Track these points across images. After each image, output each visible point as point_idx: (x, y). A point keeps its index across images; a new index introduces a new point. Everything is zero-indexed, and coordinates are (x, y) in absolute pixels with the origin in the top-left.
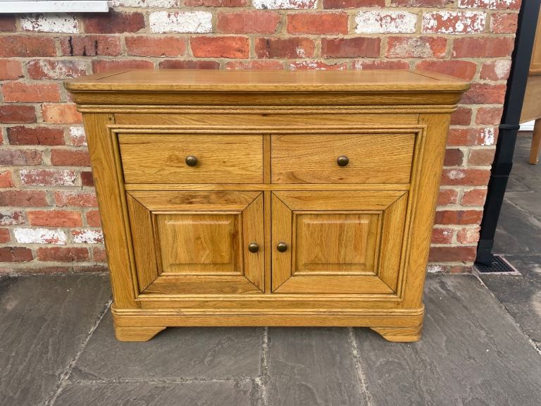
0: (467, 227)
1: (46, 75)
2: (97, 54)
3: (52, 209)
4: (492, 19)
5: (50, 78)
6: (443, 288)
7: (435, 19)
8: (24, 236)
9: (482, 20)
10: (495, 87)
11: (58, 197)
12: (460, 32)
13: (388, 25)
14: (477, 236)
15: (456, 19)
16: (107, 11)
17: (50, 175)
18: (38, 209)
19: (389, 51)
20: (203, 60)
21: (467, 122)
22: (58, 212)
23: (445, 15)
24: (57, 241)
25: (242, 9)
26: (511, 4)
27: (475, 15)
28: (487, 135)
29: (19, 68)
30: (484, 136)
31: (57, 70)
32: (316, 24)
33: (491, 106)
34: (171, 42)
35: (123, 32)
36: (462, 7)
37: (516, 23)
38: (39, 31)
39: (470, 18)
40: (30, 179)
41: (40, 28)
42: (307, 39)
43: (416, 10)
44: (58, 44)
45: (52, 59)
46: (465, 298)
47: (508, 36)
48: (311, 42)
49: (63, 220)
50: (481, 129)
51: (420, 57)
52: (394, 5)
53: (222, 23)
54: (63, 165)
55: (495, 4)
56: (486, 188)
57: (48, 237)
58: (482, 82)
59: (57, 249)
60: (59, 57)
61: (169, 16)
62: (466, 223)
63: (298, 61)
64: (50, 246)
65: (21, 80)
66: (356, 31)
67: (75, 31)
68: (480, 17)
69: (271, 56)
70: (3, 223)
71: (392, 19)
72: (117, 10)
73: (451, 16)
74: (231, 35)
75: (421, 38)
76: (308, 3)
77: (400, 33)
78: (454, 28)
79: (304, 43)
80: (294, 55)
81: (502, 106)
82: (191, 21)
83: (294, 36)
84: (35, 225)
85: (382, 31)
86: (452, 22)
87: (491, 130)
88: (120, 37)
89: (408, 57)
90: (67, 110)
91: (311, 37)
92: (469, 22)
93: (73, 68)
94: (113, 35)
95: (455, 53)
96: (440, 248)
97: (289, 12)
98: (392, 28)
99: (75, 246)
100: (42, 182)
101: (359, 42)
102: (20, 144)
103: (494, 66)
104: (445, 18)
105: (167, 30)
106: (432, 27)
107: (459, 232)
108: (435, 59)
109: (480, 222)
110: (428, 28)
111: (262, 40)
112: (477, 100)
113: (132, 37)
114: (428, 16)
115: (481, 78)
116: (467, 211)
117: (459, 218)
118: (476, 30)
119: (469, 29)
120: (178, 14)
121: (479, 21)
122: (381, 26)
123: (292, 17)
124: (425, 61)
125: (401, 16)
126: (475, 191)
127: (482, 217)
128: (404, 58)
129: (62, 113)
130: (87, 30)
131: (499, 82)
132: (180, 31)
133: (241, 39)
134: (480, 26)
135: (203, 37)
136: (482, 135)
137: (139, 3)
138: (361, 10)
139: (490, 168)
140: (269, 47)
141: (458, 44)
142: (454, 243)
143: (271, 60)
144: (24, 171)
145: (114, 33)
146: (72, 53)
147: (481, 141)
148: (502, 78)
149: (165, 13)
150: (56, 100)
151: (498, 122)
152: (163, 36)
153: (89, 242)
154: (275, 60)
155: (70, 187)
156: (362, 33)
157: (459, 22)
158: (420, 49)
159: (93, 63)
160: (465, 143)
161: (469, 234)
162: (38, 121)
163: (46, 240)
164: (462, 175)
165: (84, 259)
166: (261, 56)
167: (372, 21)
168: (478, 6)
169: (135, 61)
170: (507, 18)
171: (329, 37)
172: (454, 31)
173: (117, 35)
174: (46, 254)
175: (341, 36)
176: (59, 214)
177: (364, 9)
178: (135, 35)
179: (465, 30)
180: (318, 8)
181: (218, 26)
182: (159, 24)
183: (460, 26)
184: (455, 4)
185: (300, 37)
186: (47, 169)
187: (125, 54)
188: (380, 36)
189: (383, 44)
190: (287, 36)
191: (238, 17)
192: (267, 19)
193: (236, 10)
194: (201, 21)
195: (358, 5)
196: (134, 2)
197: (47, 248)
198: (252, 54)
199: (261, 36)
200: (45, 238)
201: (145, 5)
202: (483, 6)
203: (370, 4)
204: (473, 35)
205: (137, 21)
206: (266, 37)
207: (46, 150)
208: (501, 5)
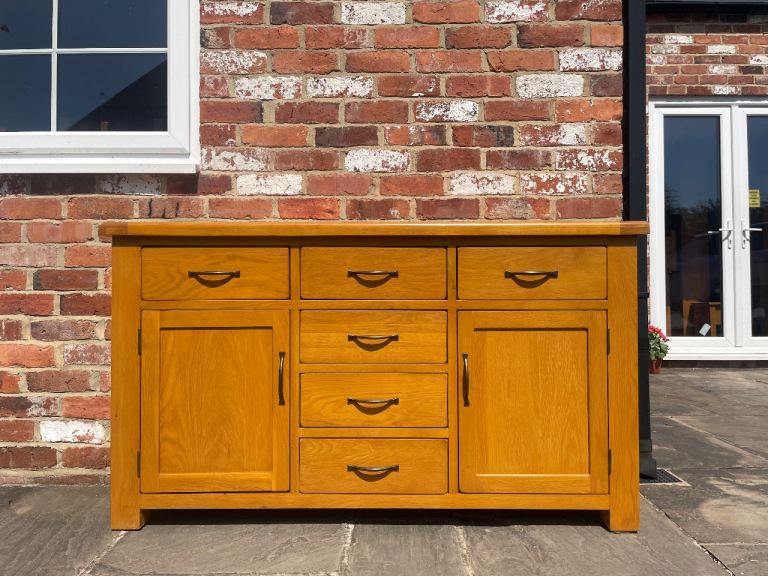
2: (176, 216)
3: (94, 394)
4: (594, 180)
7: (533, 181)
8: (53, 432)
9: (583, 182)
11: (104, 379)
12: (562, 193)
13: (485, 187)
15: (556, 180)
16: (194, 172)
17: (100, 350)
18: (77, 395)
19: (488, 211)
22: (101, 399)
23: (544, 176)
25: (333, 172)
26: (612, 165)
27: (576, 176)
29: (90, 230)
32: (409, 185)
34: (258, 204)
35: (208, 194)
36: (560, 169)
37: (620, 182)
38: (118, 194)
39: (570, 179)
40: (74, 358)
41: (120, 190)
42: (401, 201)
43: (513, 172)
44: (136, 206)
47: (614, 196)
48: (406, 203)
49: (104, 409)
51: (523, 218)
52: (489, 168)
53: (313, 185)
55: (594, 166)
57: (81, 433)
59: (89, 450)
60: (135, 218)
61: (258, 178)
64: (81, 446)
65: (89, 243)
66: (452, 192)
67: (157, 193)
68: (581, 179)
69: (363, 217)
70: (29, 414)
71: (489, 181)
72: (203, 173)
73: (550, 177)
74: (322, 197)
75: (522, 199)
76: (401, 167)
77: (498, 194)
78: (555, 189)
79: (399, 204)
80: (388, 216)
82: (281, 184)
83: (387, 198)
84: (69, 417)
85: (479, 192)
86: (554, 182)
88: (204, 200)
89: (510, 218)
91: (406, 198)
92: (570, 183)
94: (196, 197)
95: (560, 214)
97: (382, 175)
98: (489, 189)
100: (89, 360)
101: (456, 203)
102: (72, 314)
104: (544, 180)
105: (254, 192)
106: (532, 188)
110: (526, 190)
111: (354, 201)
113: (217, 199)
114: (526, 178)
118: (579, 191)
119: (571, 190)
120: (267, 176)
121: (580, 182)
122: (478, 187)
123: (385, 180)
125: (498, 178)
128: (505, 219)
132: (268, 193)
133: (332, 200)
134: (582, 187)
135: (291, 199)
137: (228, 167)
138: (456, 173)
140: (361, 208)
141: (561, 205)
144: (70, 346)
145: (198, 195)
146: (150, 215)
149: (254, 176)
152: (249, 198)
156: (459, 195)
157: (559, 184)
158: (522, 210)
162: (99, 288)
163: (78, 437)
166: (352, 217)
167: (469, 183)
168: (577, 168)
170: (611, 179)
171: (425, 198)
172: (556, 192)
173: (201, 197)
174: (75, 457)
175: (436, 197)
176: (100, 401)
177: (460, 171)
178: (220, 197)
179: (567, 191)
180: (411, 170)
181: (308, 189)
182: (246, 186)
183: (561, 188)
184: (553, 166)
185: (394, 198)
186: (97, 343)
187: (207, 216)
188: (478, 197)
189: (482, 204)
190: (380, 198)
191: (330, 180)
192: (360, 181)
193: (327, 173)
194: (291, 183)
195: (453, 169)
196: (223, 166)
197: (77, 449)
198: (344, 215)
199: (353, 198)
200: (77, 434)
201: (234, 168)
202: (582, 167)
203: (465, 168)
204: (577, 195)
205: (224, 183)
206: (358, 198)
207: (101, 322)
208: (601, 167)
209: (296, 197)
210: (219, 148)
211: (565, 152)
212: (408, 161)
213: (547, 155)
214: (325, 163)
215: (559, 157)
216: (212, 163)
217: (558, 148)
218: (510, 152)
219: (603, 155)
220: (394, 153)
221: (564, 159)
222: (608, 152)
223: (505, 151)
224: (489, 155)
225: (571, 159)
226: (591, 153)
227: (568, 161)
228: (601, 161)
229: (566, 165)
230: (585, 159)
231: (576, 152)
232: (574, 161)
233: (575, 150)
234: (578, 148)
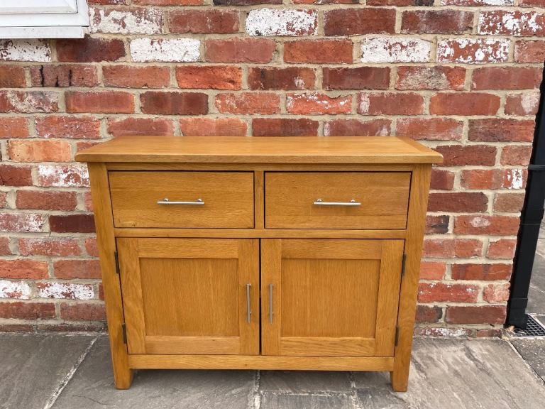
0: (495, 283)
1: (13, 108)
2: (70, 85)
3: (15, 258)
4: (517, 46)
5: (18, 111)
6: (469, 357)
7: (451, 47)
9: (505, 48)
10: (523, 123)
11: (22, 244)
12: (480, 61)
13: (398, 54)
14: (506, 294)
15: (476, 46)
16: (83, 37)
17: (14, 219)
19: (400, 81)
20: (189, 91)
21: (492, 163)
22: (22, 262)
23: (463, 41)
24: (20, 294)
25: (233, 36)
26: (538, 30)
27: (498, 42)
28: (515, 177)
30: (512, 179)
31: (26, 102)
32: (316, 52)
33: (519, 144)
34: (154, 72)
35: (101, 61)
36: (482, 33)
38: (8, 60)
39: (492, 46)
41: (9, 56)
42: (306, 69)
43: (430, 37)
44: (28, 74)
45: (20, 90)
46: (497, 370)
47: (535, 66)
48: (311, 72)
49: (28, 271)
50: (507, 170)
51: (435, 89)
52: (405, 31)
53: (211, 51)
54: (29, 208)
55: (519, 30)
56: (516, 238)
57: (10, 291)
58: (507, 117)
59: (20, 304)
60: (29, 87)
61: (152, 43)
62: (494, 278)
63: (297, 93)
64: (12, 301)
66: (362, 60)
67: (47, 60)
68: (503, 45)
69: (266, 88)
71: (403, 47)
72: (93, 36)
73: (470, 43)
74: (222, 64)
75: (436, 68)
76: (307, 30)
77: (412, 62)
78: (474, 57)
79: (304, 73)
80: (292, 86)
81: (531, 144)
82: (177, 50)
83: (291, 66)
85: (391, 59)
86: (471, 49)
87: (520, 171)
88: (98, 66)
89: (422, 89)
90: (35, 146)
91: (311, 66)
92: (490, 50)
93: (43, 101)
94: (89, 64)
95: (475, 85)
96: (463, 307)
97: (286, 39)
98: (403, 57)
99: (41, 301)
100: (5, 228)
101: (365, 72)
103: (521, 99)
104: (463, 46)
105: (150, 58)
106: (449, 55)
107: (485, 288)
108: (452, 91)
109: (509, 278)
110: (443, 57)
111: (256, 70)
112: (501, 138)
113: (111, 67)
114: (444, 43)
115: (506, 112)
116: (494, 265)
117: (485, 273)
118: (499, 59)
119: (491, 58)
120: (162, 40)
121: (502, 49)
122: (390, 54)
123: (290, 46)
124: (442, 94)
125: (413, 43)
126: (503, 241)
127: (511, 271)
128: (417, 90)
129: (30, 151)
130: (60, 59)
131: (526, 118)
132: (164, 60)
133: (232, 69)
134: (503, 55)
135: (189, 67)
136: (509, 177)
137: (119, 29)
138: (368, 36)
139: (519, 215)
140: (264, 77)
141: (478, 74)
142: (480, 302)
143: (266, 92)
145: (91, 62)
146: (43, 84)
147: (508, 184)
148: (530, 113)
149: (148, 40)
150: (23, 135)
151: (527, 162)
152: (145, 66)
153: (56, 297)
154: (270, 91)
155: (36, 233)
156: (369, 62)
157: (479, 50)
158: (435, 80)
159: (66, 95)
160: (489, 187)
161: (496, 292)
162: (3, 159)
163: (8, 294)
164: (487, 223)
165: (51, 316)
166: (254, 87)
167: (380, 49)
168: (501, 33)
169: (113, 92)
170: (534, 46)
171: (332, 67)
172: (474, 60)
173: (94, 64)
174: (7, 309)
175: (345, 66)
176: (22, 264)
177: (371, 36)
178: (113, 64)
179: (486, 59)
180: (318, 34)
181: (206, 55)
182: (141, 52)
183: (480, 55)
184: (474, 30)
185: (299, 66)
186: (11, 213)
187: (103, 85)
188: (389, 65)
189: (393, 74)
190: (284, 66)
191: (229, 44)
192: (262, 47)
193: (227, 37)
194: (188, 49)
195: (364, 32)
196: (114, 28)
197: (8, 304)
198: (245, 85)
199: (254, 66)
200: (7, 291)
201: (125, 31)
202: (506, 32)
203: (378, 31)
204: (496, 64)
205: (116, 49)
206: (261, 66)
207: (10, 192)
208: (527, 32)
209: (194, 65)
210: (108, 7)
211: (490, 14)
212: (316, 23)
213: (470, 17)
214: (224, 24)
215: (482, 19)
216: (101, 25)
217: (483, 9)
218: (430, 12)
219: (530, 18)
220: (299, 13)
221: (488, 22)
222: (535, 15)
223: (424, 12)
224: (406, 16)
225: (496, 22)
226: (518, 15)
227: (491, 24)
228: (527, 25)
229: (489, 29)
230: (510, 22)
231: (501, 14)
232: (498, 24)
233: (501, 11)
234: (504, 9)
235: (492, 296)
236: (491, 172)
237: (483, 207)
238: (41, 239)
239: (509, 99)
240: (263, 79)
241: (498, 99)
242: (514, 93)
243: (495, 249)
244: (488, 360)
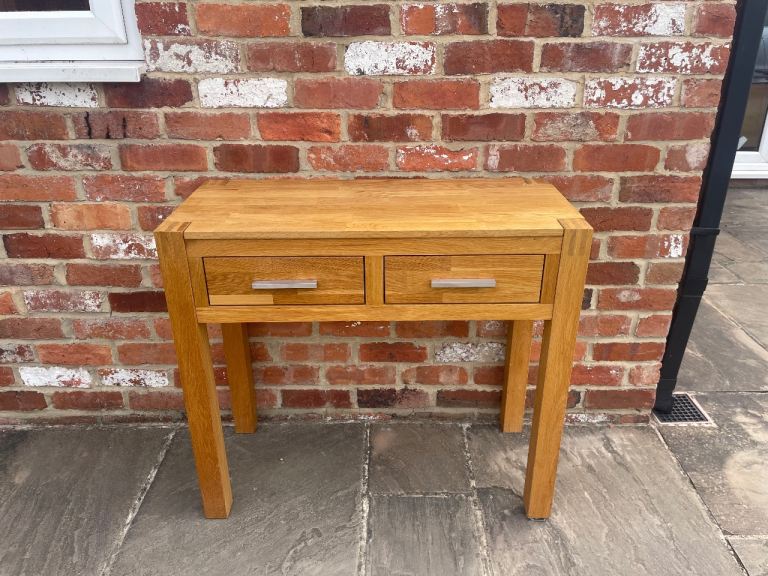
0: (644, 364)
1: (54, 165)
2: (125, 136)
3: (71, 342)
4: (684, 87)
5: (61, 169)
6: (607, 449)
7: (602, 89)
8: (33, 377)
9: (669, 89)
10: (686, 180)
11: (77, 327)
12: (638, 106)
13: (536, 97)
14: (657, 376)
15: (633, 87)
16: (139, 80)
17: (67, 297)
18: (50, 342)
19: (536, 131)
20: (274, 144)
21: (646, 227)
22: (79, 346)
23: (617, 82)
24: (79, 382)
25: (329, 75)
26: (712, 66)
27: (660, 82)
28: (673, 244)
29: (17, 156)
30: (669, 245)
31: (70, 157)
32: (434, 95)
33: (680, 205)
34: (230, 120)
35: (161, 107)
36: (642, 71)
37: (719, 92)
38: (42, 105)
39: (653, 86)
40: (37, 304)
41: (43, 100)
42: (421, 116)
43: (576, 76)
44: (69, 123)
45: (61, 143)
46: (637, 463)
47: (706, 111)
48: (428, 120)
49: (86, 356)
50: (665, 236)
51: (580, 140)
52: (545, 69)
53: (302, 93)
54: (84, 283)
55: (689, 67)
56: (671, 313)
57: (67, 378)
58: (668, 173)
59: (79, 394)
60: (72, 139)
61: (226, 84)
62: (642, 359)
63: (409, 146)
64: (70, 390)
65: (20, 172)
66: (491, 105)
67: (93, 105)
68: (667, 85)
69: (371, 139)
70: (4, 360)
71: (542, 89)
72: (151, 76)
73: (625, 83)
74: (316, 110)
75: (582, 114)
76: (422, 67)
77: (553, 107)
78: (630, 101)
79: (418, 121)
80: (404, 137)
81: (695, 205)
82: (258, 92)
83: (402, 112)
84: (48, 363)
85: (527, 104)
86: (626, 92)
87: (679, 237)
88: (159, 113)
89: (564, 140)
90: (85, 211)
91: (427, 113)
92: (651, 92)
93: (91, 155)
94: (147, 110)
95: (629, 134)
96: (606, 391)
97: (396, 80)
98: (542, 101)
99: (104, 389)
100: (55, 307)
101: (494, 119)
102: (23, 257)
103: (685, 152)
104: (617, 87)
105: (223, 103)
106: (599, 99)
107: (632, 370)
108: (601, 143)
109: (661, 358)
110: (592, 101)
111: (359, 117)
112: (659, 197)
113: (175, 114)
114: (593, 84)
115: (666, 168)
116: (644, 343)
117: (632, 353)
118: (661, 103)
119: (651, 102)
120: (239, 81)
121: (665, 91)
122: (526, 97)
123: (400, 87)
124: (588, 146)
125: (555, 84)
126: (655, 317)
127: (664, 351)
128: (558, 141)
129: (79, 216)
130: (110, 104)
131: (691, 174)
132: (242, 105)
133: (329, 116)
134: (666, 98)
135: (274, 114)
136: (666, 244)
137: (183, 67)
138: (498, 77)
139: (676, 287)
140: (368, 127)
141: (635, 123)
142: (625, 385)
143: (372, 144)
144: (30, 292)
145: (149, 107)
146: (90, 135)
147: (665, 252)
148: (696, 169)
149: (220, 81)
150: (68, 196)
151: (689, 226)
152: (218, 113)
153: (124, 384)
154: (377, 144)
155: (93, 312)
156: (499, 108)
157: (637, 92)
158: (581, 129)
159: (121, 149)
160: (642, 255)
161: (645, 374)
162: (46, 226)
163: (64, 382)
164: (637, 297)
165: (118, 406)
166: (356, 139)
167: (514, 91)
168: (665, 70)
169: (179, 145)
170: (707, 86)
171: (453, 113)
172: (629, 105)
173: (153, 110)
174: (64, 400)
175: (469, 112)
176: (79, 349)
177: (503, 75)
178: (179, 111)
179: (645, 103)
180: (436, 73)
181: (296, 99)
182: (212, 95)
183: (637, 98)
184: (632, 67)
185: (412, 113)
186: (61, 290)
187: (165, 136)
188: (524, 111)
189: (529, 123)
190: (393, 112)
191: (324, 86)
192: (365, 89)
193: (322, 77)
194: (271, 92)
195: (493, 70)
196: (176, 65)
197: (65, 393)
198: (345, 136)
199: (357, 112)
200: (62, 379)
201: (191, 69)
202: (671, 69)
203: (511, 68)
204: (657, 109)
205: (180, 91)
206: (365, 113)
207: (58, 266)
208: (698, 68)
209: (280, 111)
210: (167, 39)
211: (652, 46)
212: (433, 59)
213: (627, 51)
214: (318, 61)
215: (642, 53)
216: (159, 61)
217: (644, 40)
218: (577, 45)
219: (703, 51)
220: (413, 47)
221: (649, 57)
222: (711, 47)
223: (569, 44)
224: (546, 49)
225: (660, 57)
226: (688, 48)
227: (654, 60)
228: (700, 60)
229: (651, 66)
230: (678, 57)
231: (667, 46)
232: (663, 60)
233: (667, 43)
234: (671, 40)
235: (639, 379)
236: (645, 239)
237: (634, 279)
238: (100, 320)
239: (671, 152)
240: (366, 128)
241: (657, 152)
242: (678, 144)
243: (645, 326)
244: (629, 452)
